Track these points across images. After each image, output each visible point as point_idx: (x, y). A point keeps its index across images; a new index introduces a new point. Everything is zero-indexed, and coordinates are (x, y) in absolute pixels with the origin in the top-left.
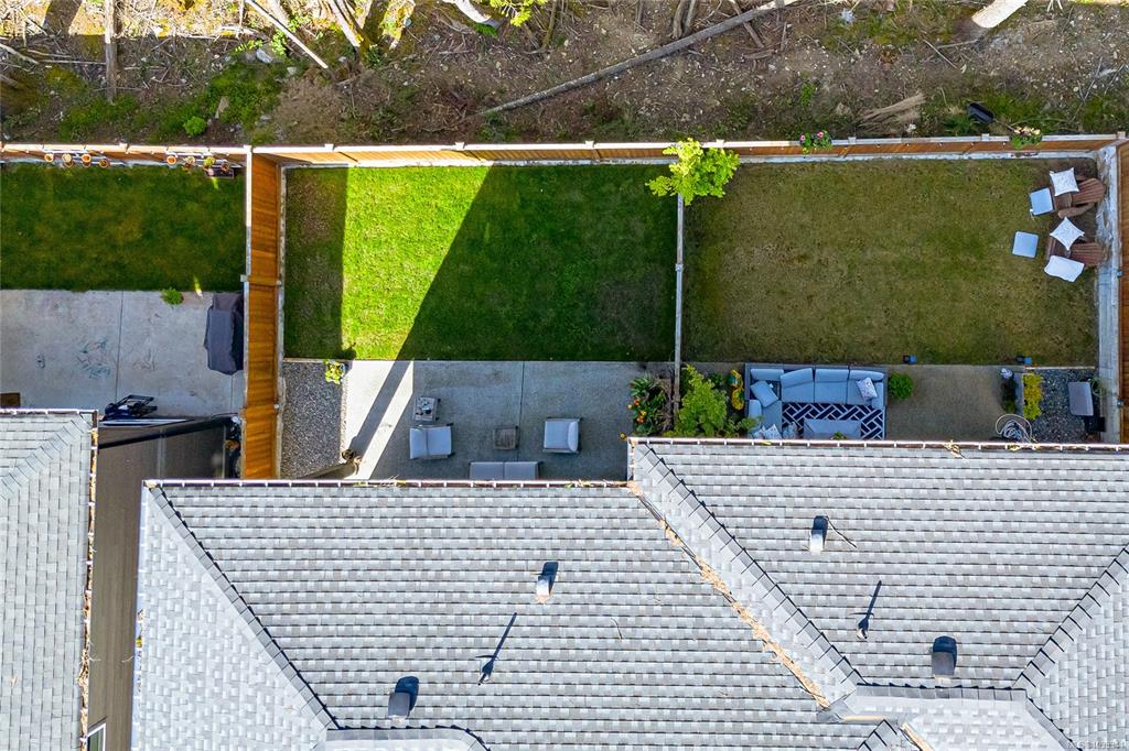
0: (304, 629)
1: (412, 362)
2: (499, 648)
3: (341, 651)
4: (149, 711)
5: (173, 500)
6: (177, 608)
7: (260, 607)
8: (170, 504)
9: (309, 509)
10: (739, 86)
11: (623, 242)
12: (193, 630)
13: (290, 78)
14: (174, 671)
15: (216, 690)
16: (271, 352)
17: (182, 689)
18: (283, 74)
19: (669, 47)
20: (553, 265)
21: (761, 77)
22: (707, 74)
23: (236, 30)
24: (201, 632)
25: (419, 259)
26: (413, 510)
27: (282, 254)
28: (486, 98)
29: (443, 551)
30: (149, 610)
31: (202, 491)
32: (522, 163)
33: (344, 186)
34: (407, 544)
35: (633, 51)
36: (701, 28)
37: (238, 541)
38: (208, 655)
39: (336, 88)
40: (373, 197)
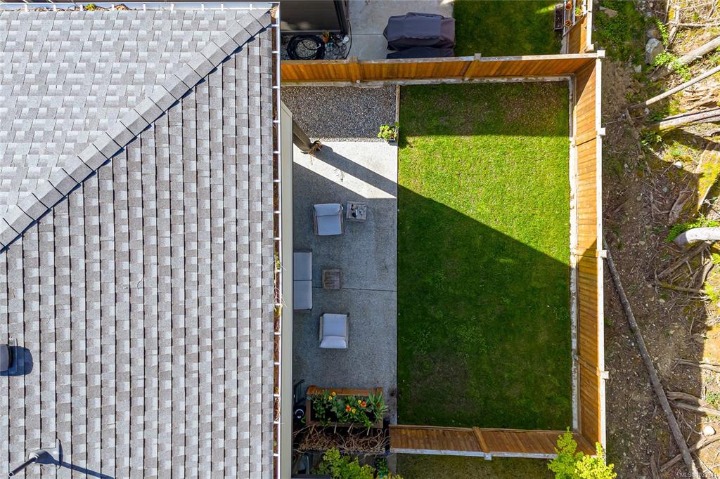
0: (95, 221)
1: (396, 198)
2: (72, 467)
3: (66, 271)
4: (9, 24)
5: (256, 41)
6: (126, 54)
7: (123, 163)
8: (252, 39)
9: (246, 207)
10: (627, 450)
11: (502, 377)
12: (98, 76)
13: (632, 67)
14: (52, 54)
15: (25, 110)
16: (406, 76)
17: (30, 65)
18: (635, 62)
19: (661, 392)
20: (482, 316)
21: (635, 469)
22: (637, 422)
23: (675, 20)
24: (95, 87)
25: (486, 200)
26: (246, 331)
27: (491, 80)
28: (615, 235)
29: (196, 375)
30: (125, 19)
31: (267, 76)
32: (573, 289)
33: (551, 134)
34: (204, 332)
35: (656, 359)
36: (675, 415)
37: (206, 126)
38: (67, 98)
39: (623, 108)
40: (542, 158)
